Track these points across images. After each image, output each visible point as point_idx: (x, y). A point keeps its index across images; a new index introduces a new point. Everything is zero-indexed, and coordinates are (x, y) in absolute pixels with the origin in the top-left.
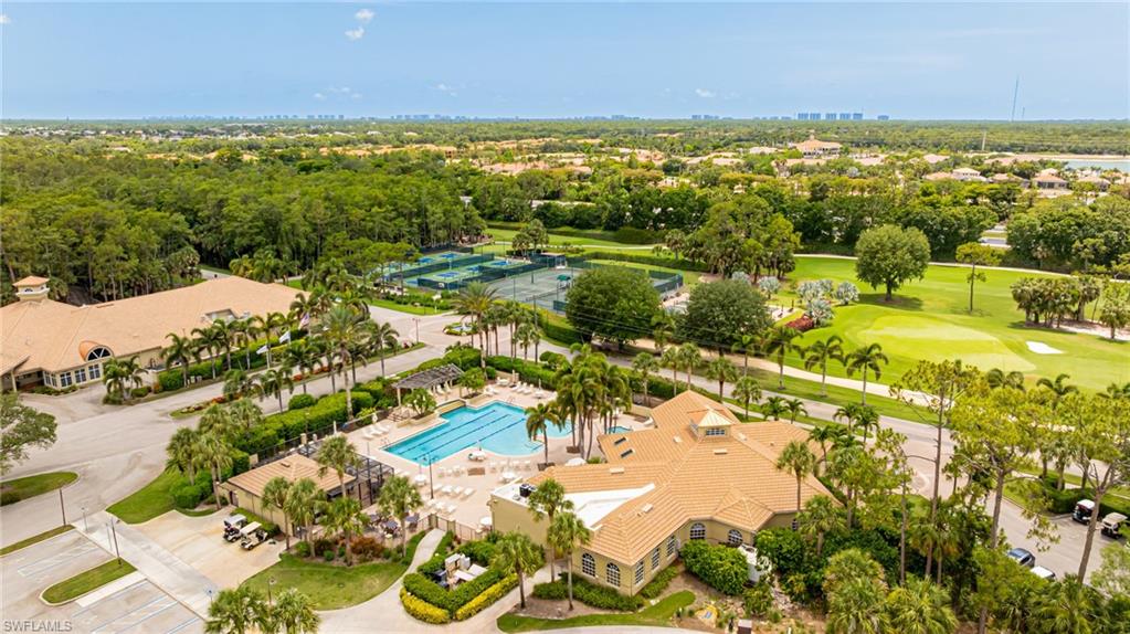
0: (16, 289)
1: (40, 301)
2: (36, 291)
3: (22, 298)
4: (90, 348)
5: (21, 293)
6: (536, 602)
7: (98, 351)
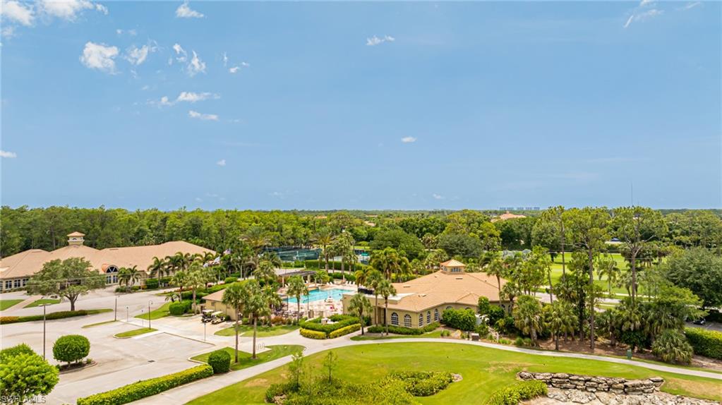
0: (68, 238)
1: (79, 245)
2: (78, 240)
3: (70, 244)
4: (107, 267)
5: (71, 240)
6: (369, 334)
7: (112, 268)
